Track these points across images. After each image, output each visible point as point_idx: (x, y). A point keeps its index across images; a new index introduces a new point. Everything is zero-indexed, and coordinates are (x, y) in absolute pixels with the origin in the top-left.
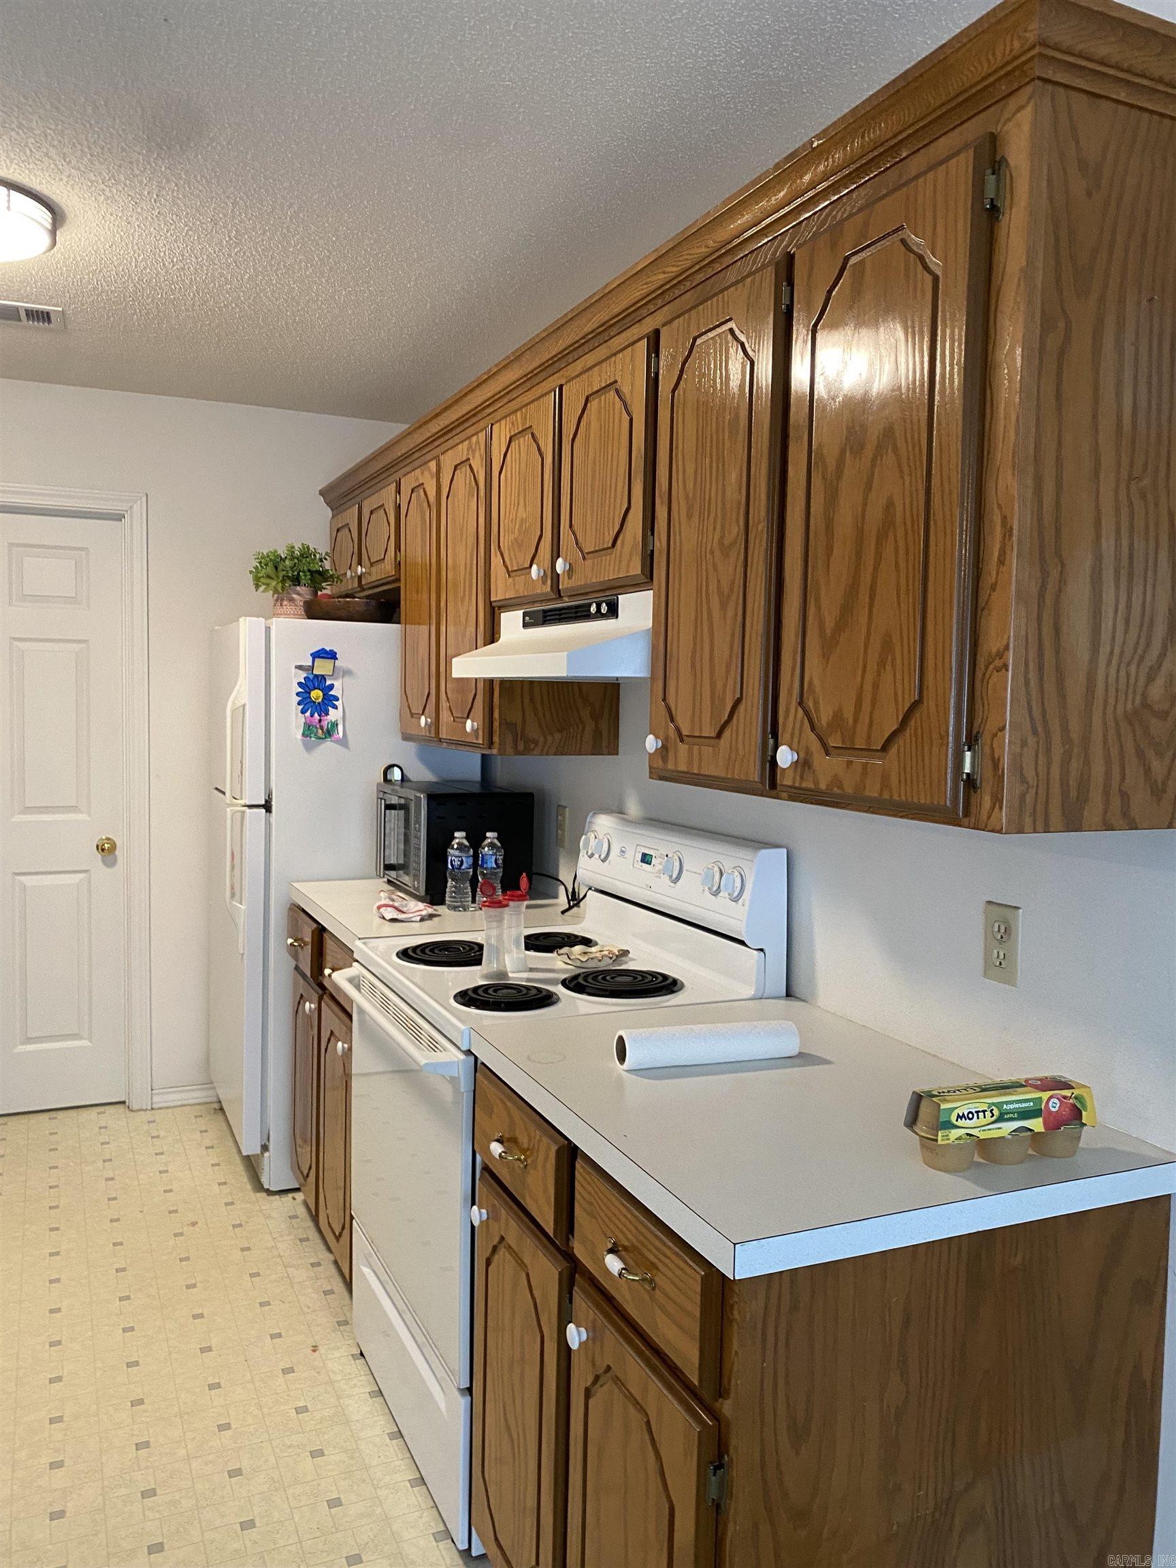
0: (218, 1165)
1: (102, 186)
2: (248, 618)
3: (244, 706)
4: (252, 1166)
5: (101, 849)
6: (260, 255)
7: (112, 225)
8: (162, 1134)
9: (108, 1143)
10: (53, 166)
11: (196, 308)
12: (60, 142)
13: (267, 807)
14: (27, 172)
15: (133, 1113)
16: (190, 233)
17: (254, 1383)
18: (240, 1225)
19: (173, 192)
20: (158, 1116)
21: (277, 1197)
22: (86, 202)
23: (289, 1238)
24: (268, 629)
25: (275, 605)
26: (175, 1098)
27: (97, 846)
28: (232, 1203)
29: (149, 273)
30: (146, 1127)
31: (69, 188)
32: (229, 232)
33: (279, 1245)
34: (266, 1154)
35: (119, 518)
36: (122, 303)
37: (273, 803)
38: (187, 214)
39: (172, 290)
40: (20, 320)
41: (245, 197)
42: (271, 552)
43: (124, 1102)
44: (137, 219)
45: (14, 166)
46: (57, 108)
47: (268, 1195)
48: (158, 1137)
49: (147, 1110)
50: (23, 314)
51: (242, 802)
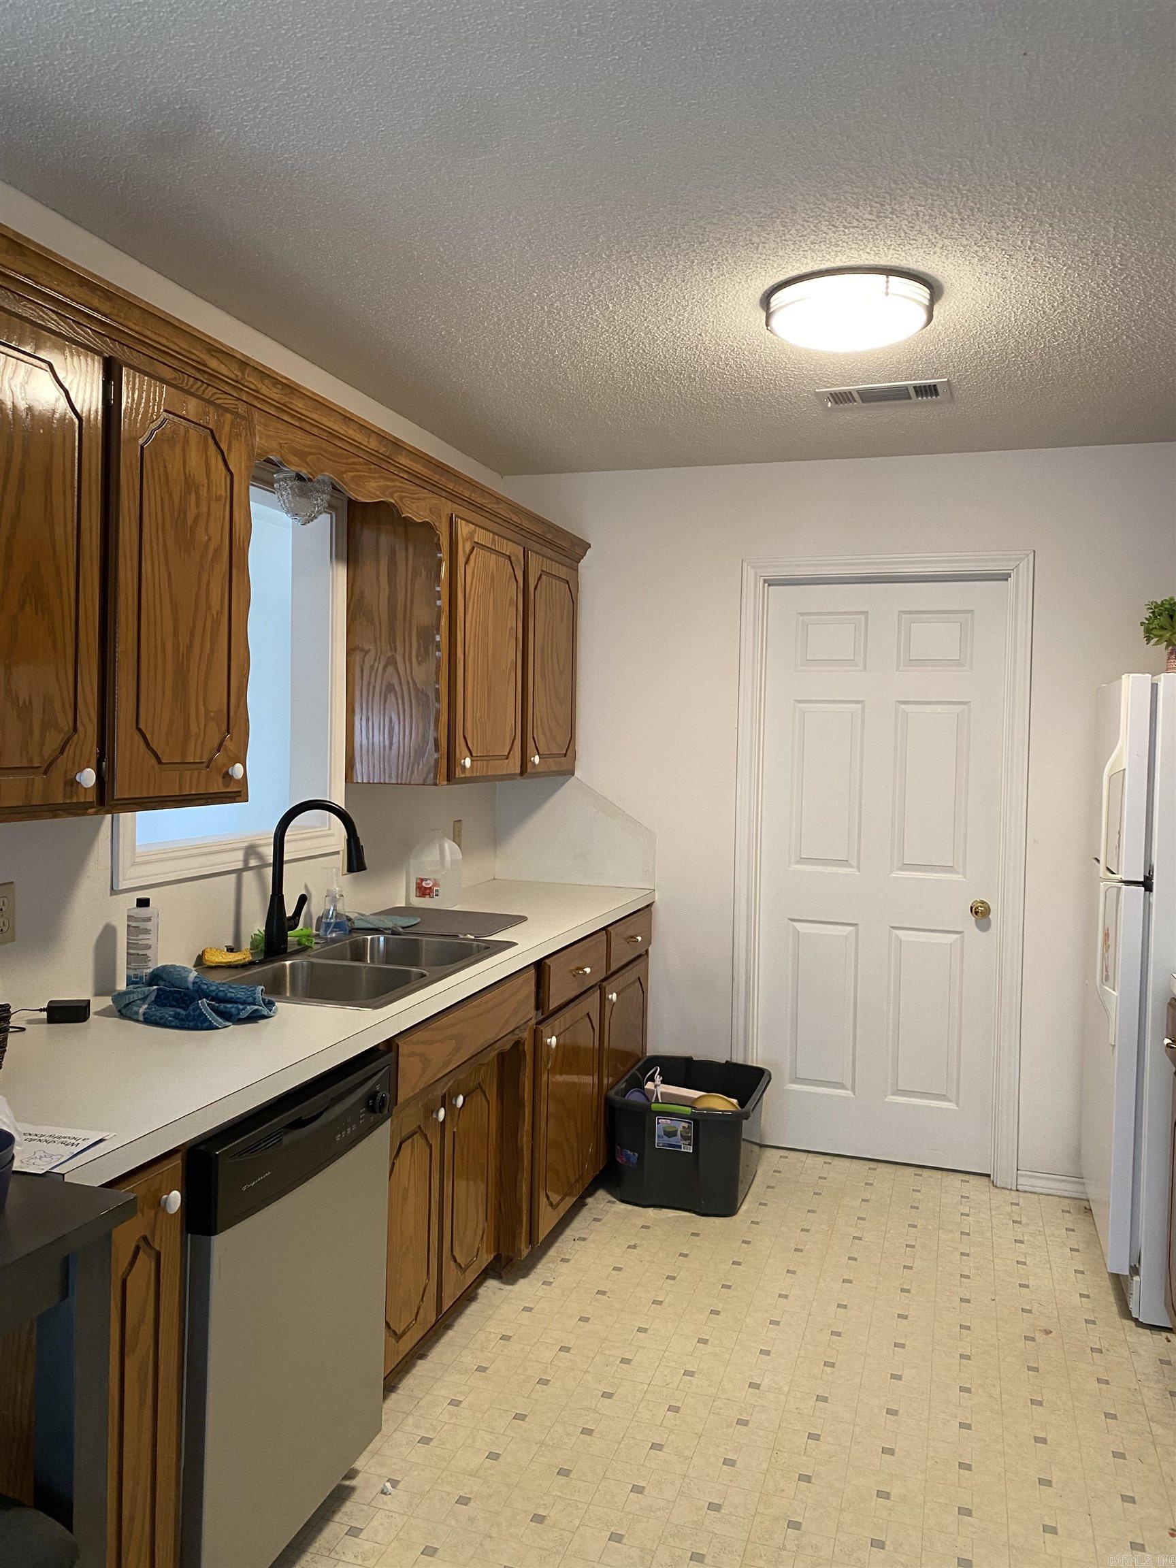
0: (1082, 1272)
1: (976, 248)
2: (1131, 675)
3: (1124, 770)
4: (1120, 1286)
5: (974, 911)
6: (1150, 276)
7: (987, 285)
8: (1024, 1220)
9: (968, 1215)
10: (926, 241)
11: (1083, 349)
12: (931, 216)
13: (1147, 884)
14: (903, 254)
15: (997, 1190)
16: (1070, 271)
17: (1094, 1544)
18: (1100, 1351)
19: (1047, 234)
20: (1022, 1199)
21: (1148, 1332)
22: (961, 268)
23: (1155, 1386)
24: (1154, 687)
25: (1169, 659)
26: (1041, 1185)
27: (971, 908)
28: (1094, 1323)
29: (1030, 324)
30: (1009, 1208)
31: (943, 258)
32: (1113, 259)
33: (1145, 1391)
34: (1136, 1278)
35: (1005, 577)
36: (1004, 361)
37: (1154, 881)
38: (1065, 252)
39: (1055, 336)
40: (910, 398)
41: (1128, 218)
42: (1166, 600)
43: (989, 1176)
44: (1012, 272)
45: (892, 252)
46: (925, 183)
47: (1137, 1326)
48: (1020, 1222)
49: (1011, 1190)
50: (912, 392)
51: (1118, 877)
